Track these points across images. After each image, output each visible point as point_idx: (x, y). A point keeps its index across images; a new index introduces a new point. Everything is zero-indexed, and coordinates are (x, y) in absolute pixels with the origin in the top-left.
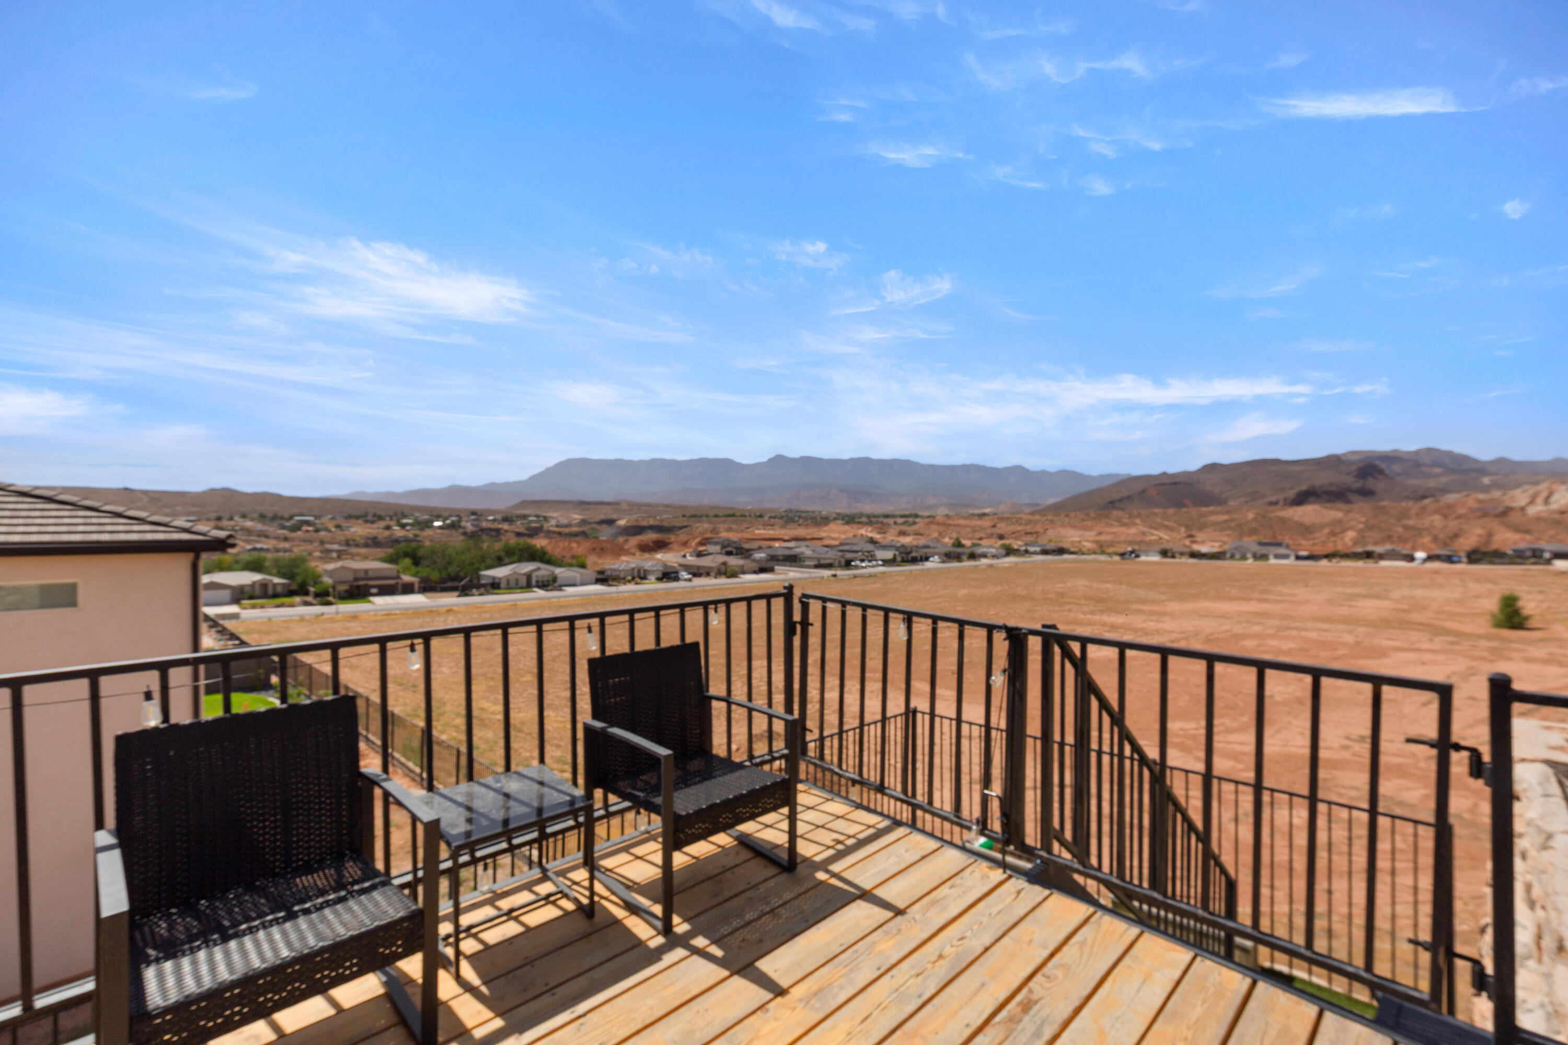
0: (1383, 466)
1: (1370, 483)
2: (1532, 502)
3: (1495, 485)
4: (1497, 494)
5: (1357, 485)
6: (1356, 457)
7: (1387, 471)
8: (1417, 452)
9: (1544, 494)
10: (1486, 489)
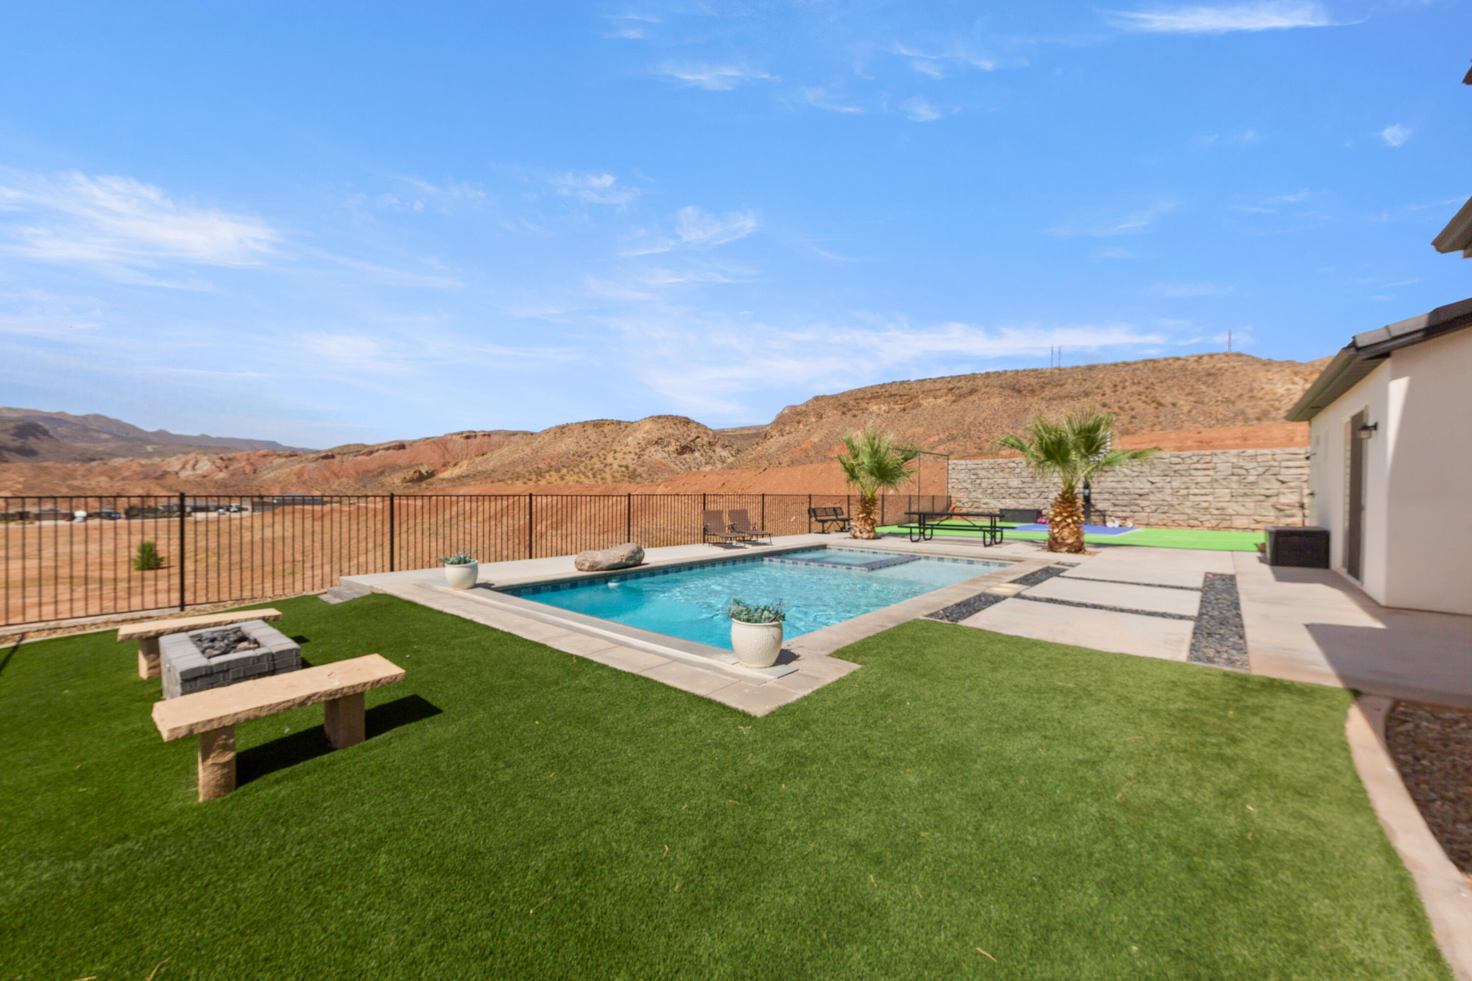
0: (47, 427)
1: (32, 442)
2: (183, 468)
3: (157, 453)
4: (157, 460)
5: (18, 443)
6: (14, 415)
7: (51, 433)
8: (85, 418)
9: (192, 462)
10: (149, 455)
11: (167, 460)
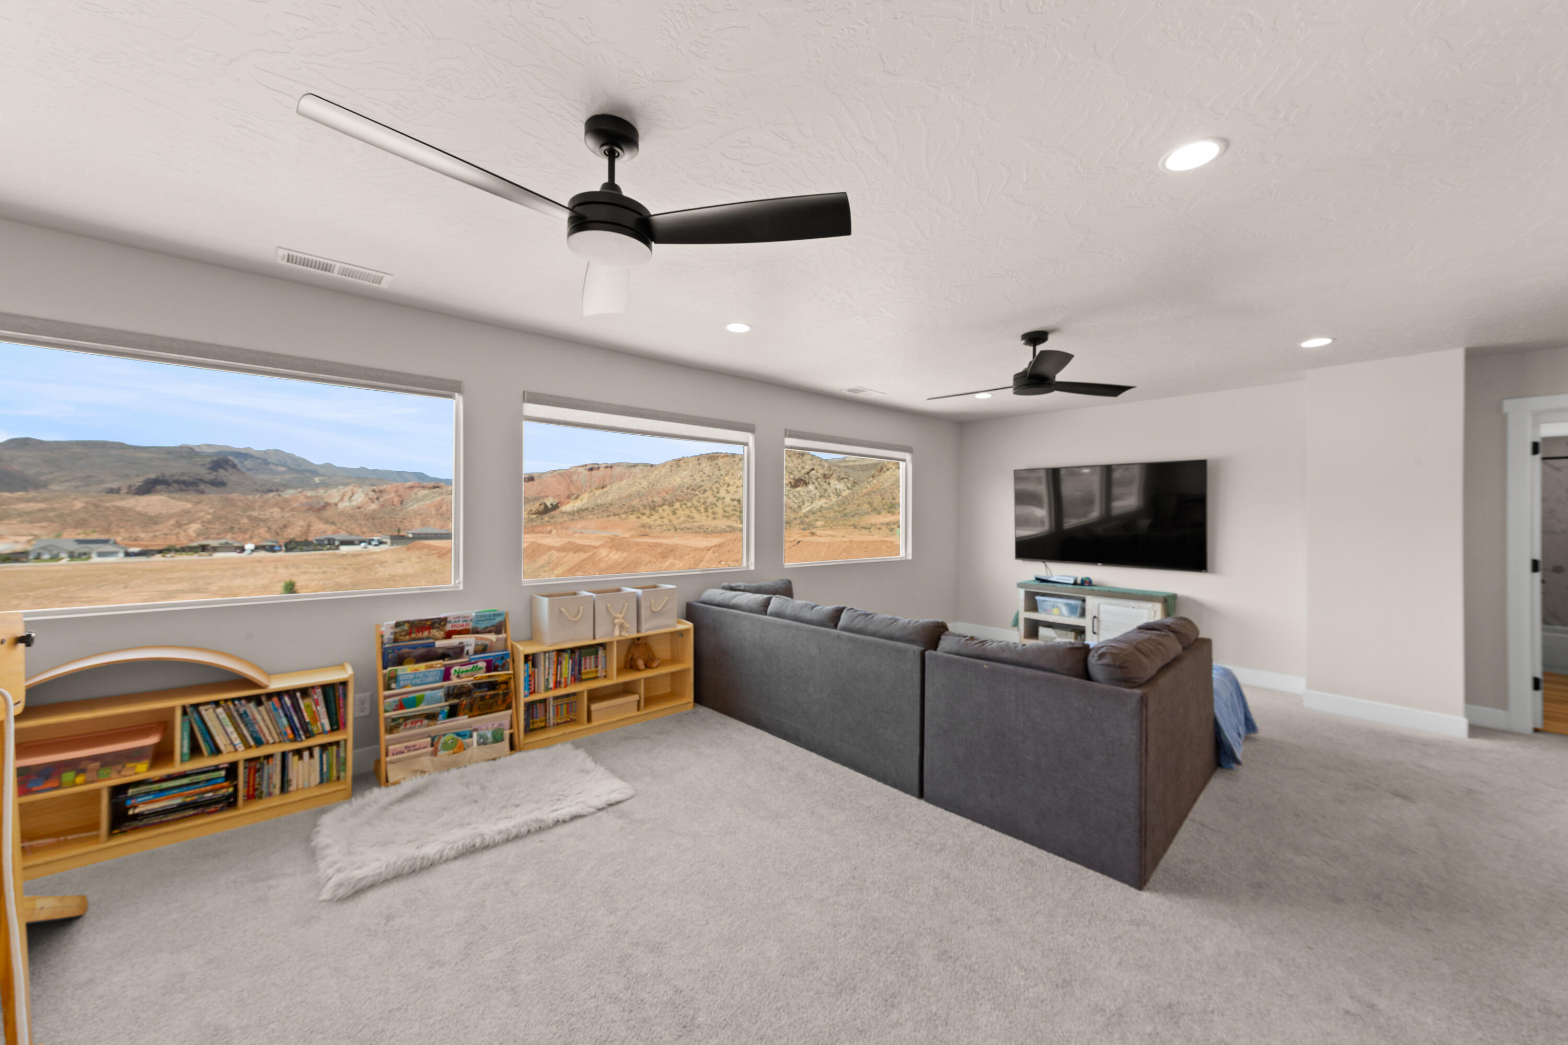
0: (236, 461)
1: (222, 474)
2: (342, 499)
4: (321, 492)
5: (211, 477)
6: (211, 450)
7: (239, 466)
8: (266, 452)
9: (349, 494)
10: (316, 487)
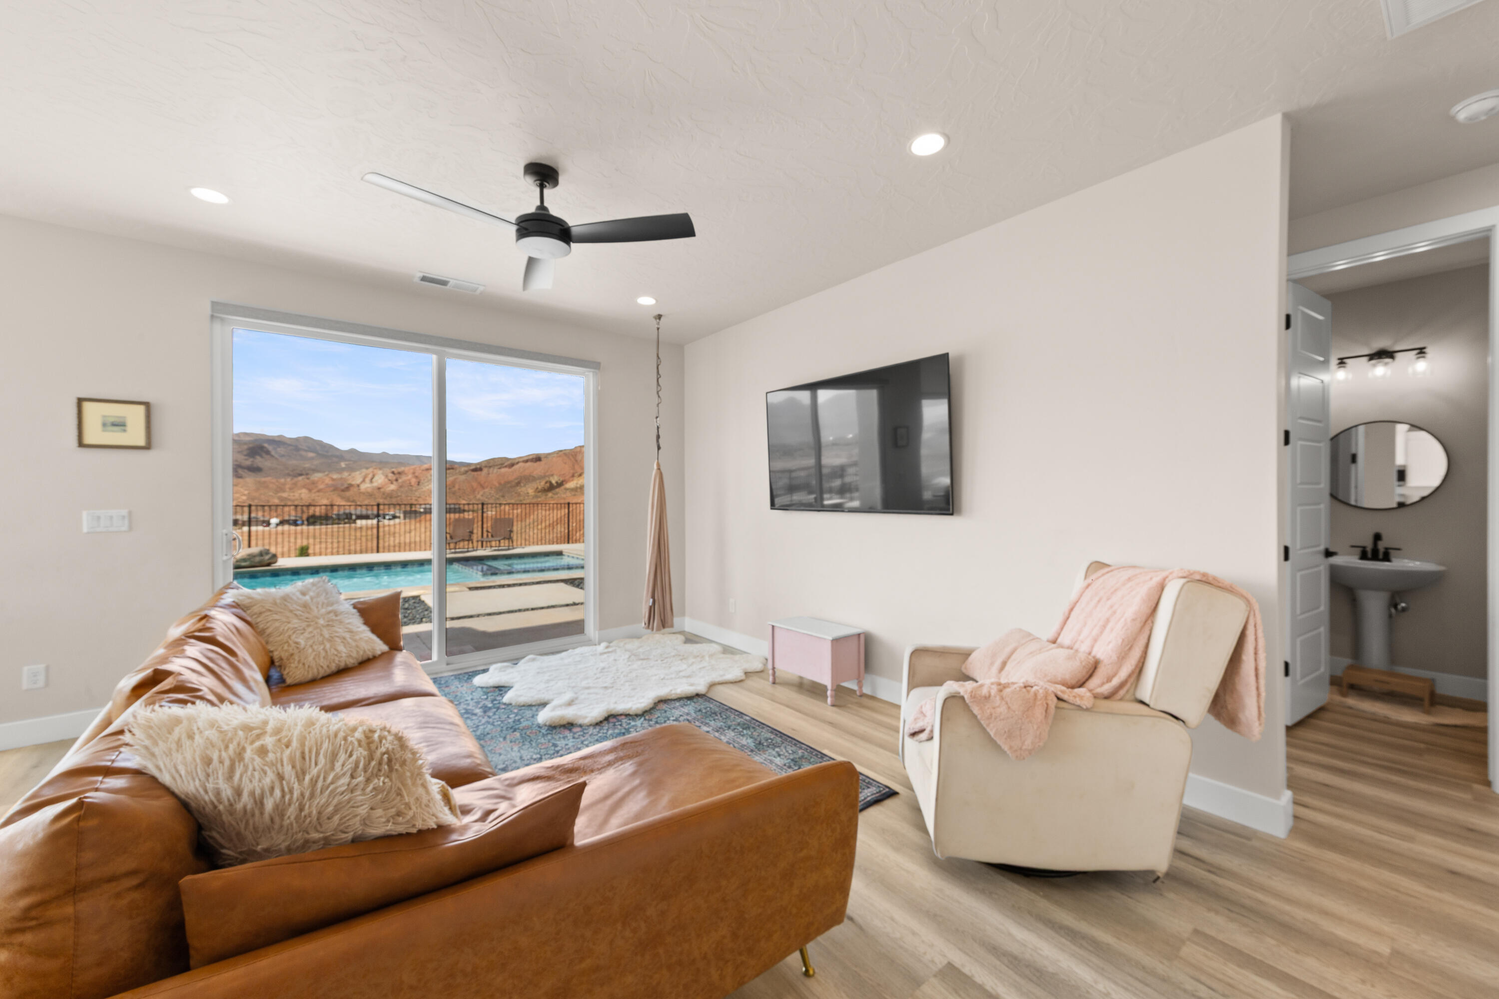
3: (346, 468)
11: (353, 474)
